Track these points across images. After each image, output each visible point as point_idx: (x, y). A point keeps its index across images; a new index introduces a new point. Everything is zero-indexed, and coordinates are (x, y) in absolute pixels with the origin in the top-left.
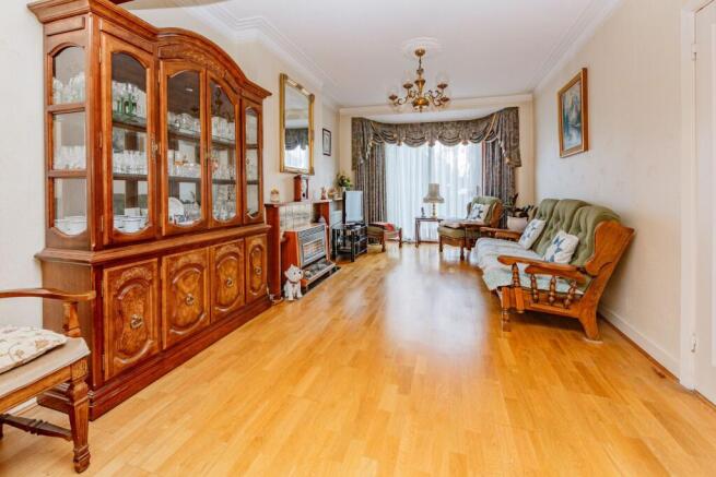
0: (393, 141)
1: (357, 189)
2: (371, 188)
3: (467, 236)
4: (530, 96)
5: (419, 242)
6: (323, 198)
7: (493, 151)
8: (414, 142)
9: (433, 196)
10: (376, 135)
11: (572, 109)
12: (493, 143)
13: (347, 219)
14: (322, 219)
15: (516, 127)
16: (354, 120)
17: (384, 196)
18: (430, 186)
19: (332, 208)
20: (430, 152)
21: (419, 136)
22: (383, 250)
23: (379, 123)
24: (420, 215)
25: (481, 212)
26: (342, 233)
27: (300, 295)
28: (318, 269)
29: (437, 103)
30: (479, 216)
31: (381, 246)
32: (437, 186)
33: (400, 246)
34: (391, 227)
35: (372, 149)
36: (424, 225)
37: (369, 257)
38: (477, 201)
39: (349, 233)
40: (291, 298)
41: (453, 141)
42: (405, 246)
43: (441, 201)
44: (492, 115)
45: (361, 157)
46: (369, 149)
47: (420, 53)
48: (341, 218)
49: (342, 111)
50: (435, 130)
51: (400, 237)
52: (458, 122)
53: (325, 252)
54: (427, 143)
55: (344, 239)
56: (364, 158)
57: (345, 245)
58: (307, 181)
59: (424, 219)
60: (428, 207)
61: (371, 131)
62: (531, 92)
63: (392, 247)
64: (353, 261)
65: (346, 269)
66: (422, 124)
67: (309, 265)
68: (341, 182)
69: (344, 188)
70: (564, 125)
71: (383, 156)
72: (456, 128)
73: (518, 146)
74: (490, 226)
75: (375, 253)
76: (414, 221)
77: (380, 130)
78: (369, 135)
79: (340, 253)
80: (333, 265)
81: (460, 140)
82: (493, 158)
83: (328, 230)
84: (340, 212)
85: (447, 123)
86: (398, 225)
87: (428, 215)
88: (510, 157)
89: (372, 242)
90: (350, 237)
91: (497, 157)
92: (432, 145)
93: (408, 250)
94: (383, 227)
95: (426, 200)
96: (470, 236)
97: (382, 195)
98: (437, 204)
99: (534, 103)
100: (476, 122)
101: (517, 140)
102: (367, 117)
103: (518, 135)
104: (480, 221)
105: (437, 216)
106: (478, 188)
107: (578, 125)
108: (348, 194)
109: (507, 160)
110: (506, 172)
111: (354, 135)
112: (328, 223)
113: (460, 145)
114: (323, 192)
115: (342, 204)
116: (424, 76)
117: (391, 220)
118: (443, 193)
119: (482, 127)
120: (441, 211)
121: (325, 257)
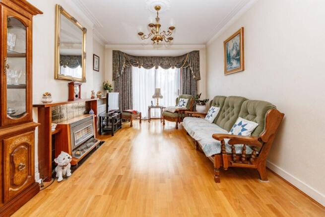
0: (136, 65)
1: (115, 91)
2: (124, 91)
3: (179, 116)
4: (204, 46)
5: (150, 119)
6: (93, 97)
7: (187, 72)
8: (148, 66)
9: (157, 95)
10: (127, 61)
11: (233, 50)
12: (187, 68)
13: (109, 109)
14: (92, 111)
15: (198, 60)
16: (114, 52)
17: (131, 95)
18: (156, 90)
19: (98, 103)
20: (156, 72)
21: (151, 63)
22: (131, 126)
23: (129, 55)
24: (150, 105)
25: (184, 102)
26: (106, 118)
27: (69, 174)
28: (87, 148)
29: (167, 40)
30: (183, 105)
31: (129, 123)
32: (159, 90)
33: (140, 122)
34: (136, 112)
35: (125, 69)
36: (152, 110)
37: (123, 131)
38: (181, 97)
39: (110, 118)
40: (60, 179)
41: (167, 67)
42: (142, 122)
43: (161, 97)
44: (186, 54)
45: (118, 73)
46: (123, 69)
47: (157, 8)
48: (105, 109)
49: (106, 46)
50: (158, 61)
51: (140, 117)
52: (170, 57)
53: (93, 133)
54: (154, 67)
55: (107, 121)
56: (120, 74)
57: (107, 125)
58: (80, 86)
59: (152, 107)
60: (155, 101)
61: (124, 58)
62: (205, 44)
63: (135, 123)
64: (113, 135)
65: (108, 142)
66: (152, 57)
67: (79, 146)
68: (106, 87)
69: (108, 91)
70: (228, 58)
71: (131, 73)
72: (169, 60)
73: (199, 70)
74: (189, 110)
75: (126, 128)
76: (147, 109)
77: (129, 58)
78: (123, 61)
79: (104, 131)
80: (99, 141)
81: (171, 66)
82: (187, 75)
83: (96, 118)
84: (105, 105)
85: (165, 57)
86: (139, 111)
87: (155, 105)
88: (195, 76)
89: (124, 121)
90: (111, 120)
91: (188, 75)
92: (157, 68)
93: (144, 124)
94: (131, 113)
95: (153, 97)
96: (180, 115)
97: (130, 95)
98: (159, 99)
99: (206, 49)
100: (179, 57)
101: (198, 67)
102: (122, 51)
103: (199, 64)
104: (184, 107)
105: (159, 105)
106: (179, 90)
107: (238, 57)
108: (110, 94)
109: (194, 77)
110: (193, 82)
111: (114, 61)
112: (95, 113)
113: (170, 69)
114: (93, 93)
115: (106, 101)
116: (160, 22)
117: (135, 108)
118: (162, 93)
119: (181, 61)
120: (161, 102)
121: (93, 137)
